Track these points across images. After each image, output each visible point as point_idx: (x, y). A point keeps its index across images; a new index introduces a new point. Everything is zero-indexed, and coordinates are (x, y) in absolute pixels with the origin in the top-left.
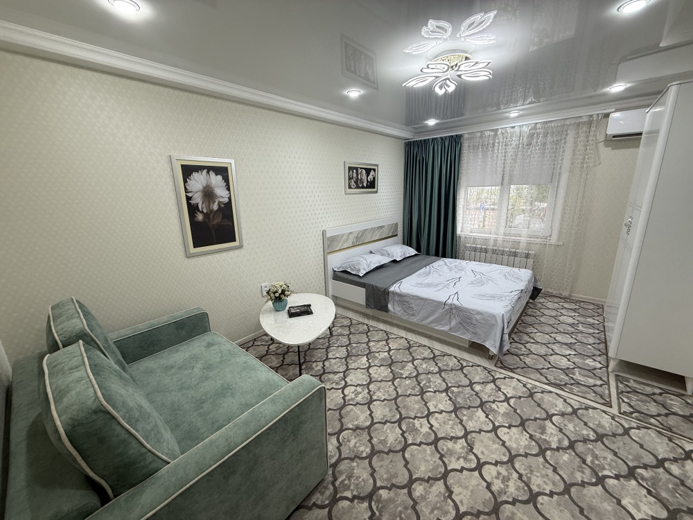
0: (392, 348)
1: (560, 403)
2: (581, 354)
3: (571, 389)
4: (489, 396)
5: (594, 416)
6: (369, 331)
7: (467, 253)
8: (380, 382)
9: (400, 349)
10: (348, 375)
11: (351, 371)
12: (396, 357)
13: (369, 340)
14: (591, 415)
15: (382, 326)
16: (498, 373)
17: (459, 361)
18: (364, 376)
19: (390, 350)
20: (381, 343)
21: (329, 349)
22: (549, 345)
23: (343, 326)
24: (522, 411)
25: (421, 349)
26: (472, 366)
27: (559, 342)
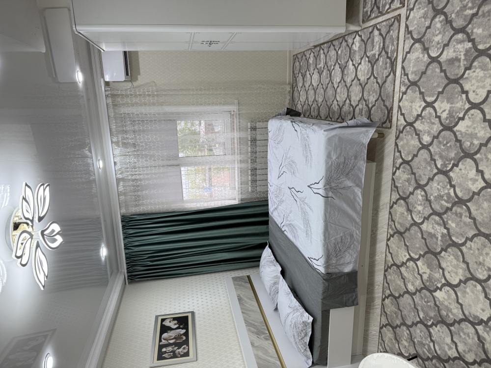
0: (408, 257)
1: (412, 57)
2: (350, 56)
3: (392, 52)
4: (433, 123)
5: (416, 24)
6: (391, 295)
7: (259, 189)
8: (468, 264)
9: (405, 245)
10: (476, 317)
11: (467, 313)
12: (420, 248)
13: (405, 293)
14: (416, 26)
15: (379, 278)
16: (399, 123)
17: (398, 168)
18: (468, 290)
19: (411, 259)
20: (405, 274)
21: (442, 356)
22: (348, 86)
23: (396, 339)
24: (438, 86)
25: (397, 218)
26: (400, 152)
27: (342, 77)
